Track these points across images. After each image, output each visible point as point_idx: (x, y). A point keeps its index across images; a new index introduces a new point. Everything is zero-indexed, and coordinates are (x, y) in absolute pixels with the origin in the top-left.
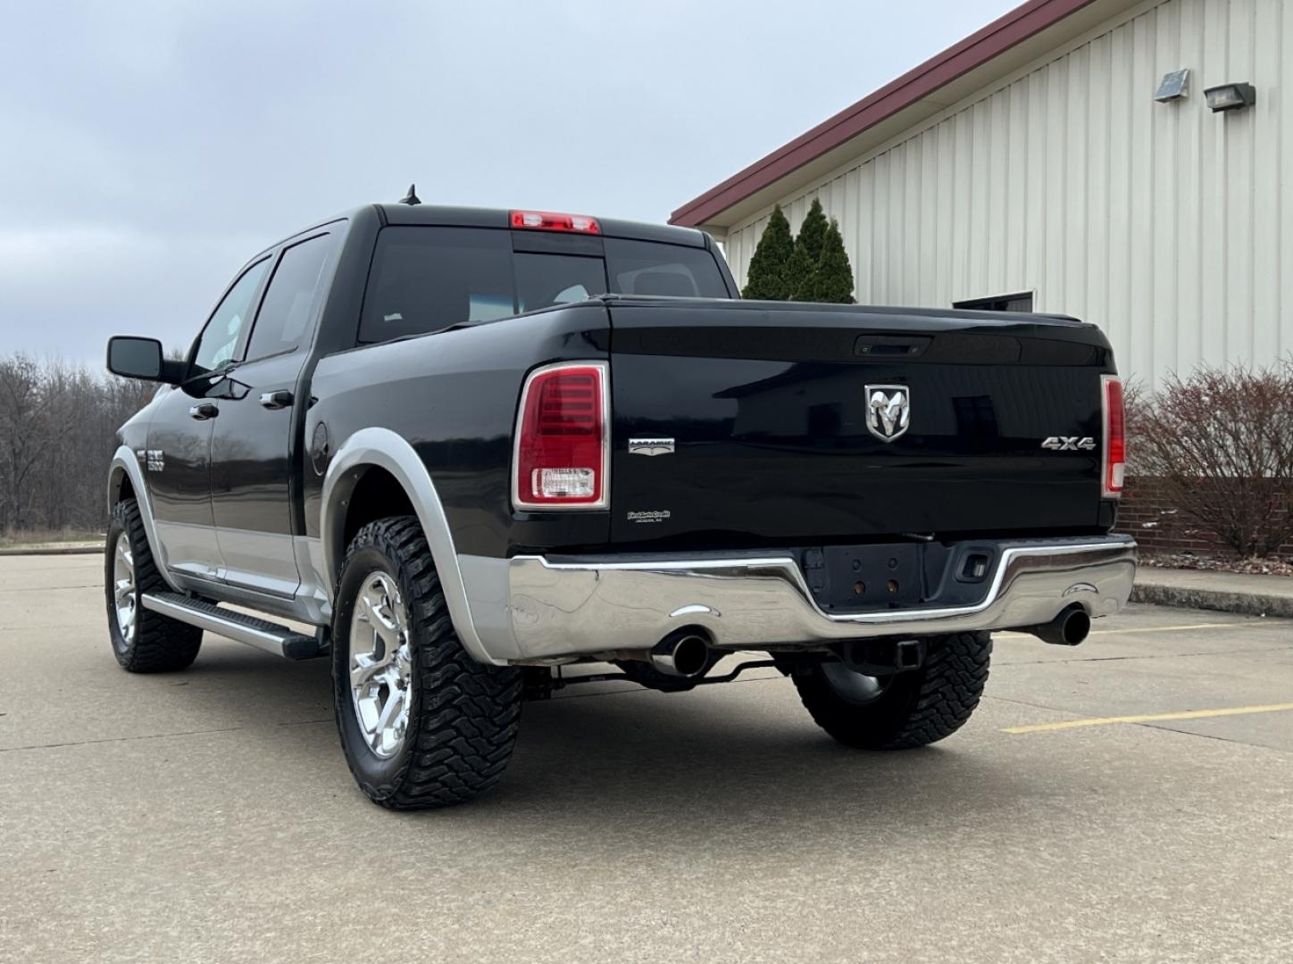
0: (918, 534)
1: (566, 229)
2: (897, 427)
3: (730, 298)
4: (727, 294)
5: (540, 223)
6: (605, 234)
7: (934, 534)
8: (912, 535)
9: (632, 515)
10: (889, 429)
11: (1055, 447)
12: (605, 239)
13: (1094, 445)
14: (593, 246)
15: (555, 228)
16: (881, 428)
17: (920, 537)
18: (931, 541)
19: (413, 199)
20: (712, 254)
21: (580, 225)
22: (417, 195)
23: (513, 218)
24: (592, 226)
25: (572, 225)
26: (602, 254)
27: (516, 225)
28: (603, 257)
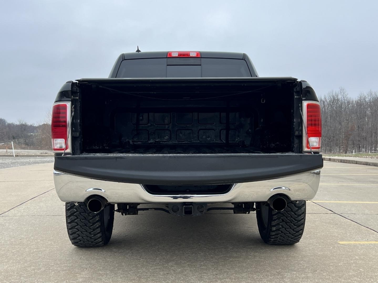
1: (188, 56)
3: (252, 77)
4: (251, 76)
5: (177, 55)
6: (202, 57)
12: (202, 58)
14: (197, 61)
15: (184, 56)
19: (138, 51)
20: (246, 61)
21: (192, 55)
22: (139, 49)
23: (169, 54)
24: (197, 54)
25: (189, 55)
26: (200, 64)
27: (168, 56)
28: (201, 65)
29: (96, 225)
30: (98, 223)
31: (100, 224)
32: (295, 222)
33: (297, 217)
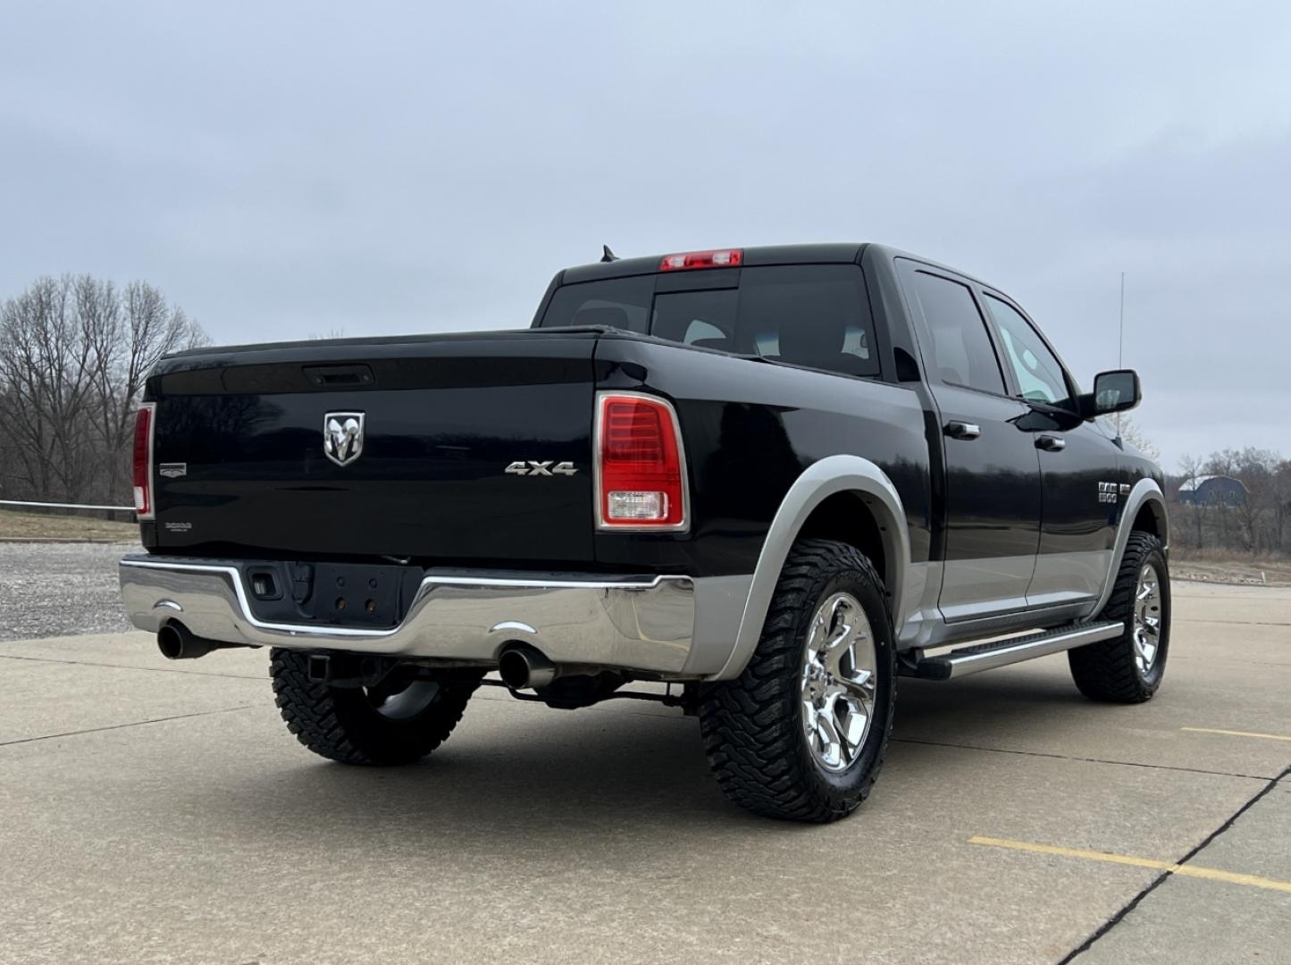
0: (394, 556)
1: (708, 266)
2: (349, 453)
5: (684, 264)
6: (745, 264)
7: (409, 558)
8: (390, 558)
9: (169, 526)
10: (341, 454)
11: (521, 472)
12: (743, 269)
13: (575, 471)
14: (729, 278)
15: (700, 265)
16: (335, 453)
17: (395, 559)
18: (404, 565)
21: (721, 259)
23: (662, 263)
24: (733, 258)
25: (713, 261)
26: (736, 285)
27: (663, 269)
28: (736, 288)
29: (324, 707)
30: (326, 701)
31: (332, 704)
32: (755, 745)
33: (760, 732)
